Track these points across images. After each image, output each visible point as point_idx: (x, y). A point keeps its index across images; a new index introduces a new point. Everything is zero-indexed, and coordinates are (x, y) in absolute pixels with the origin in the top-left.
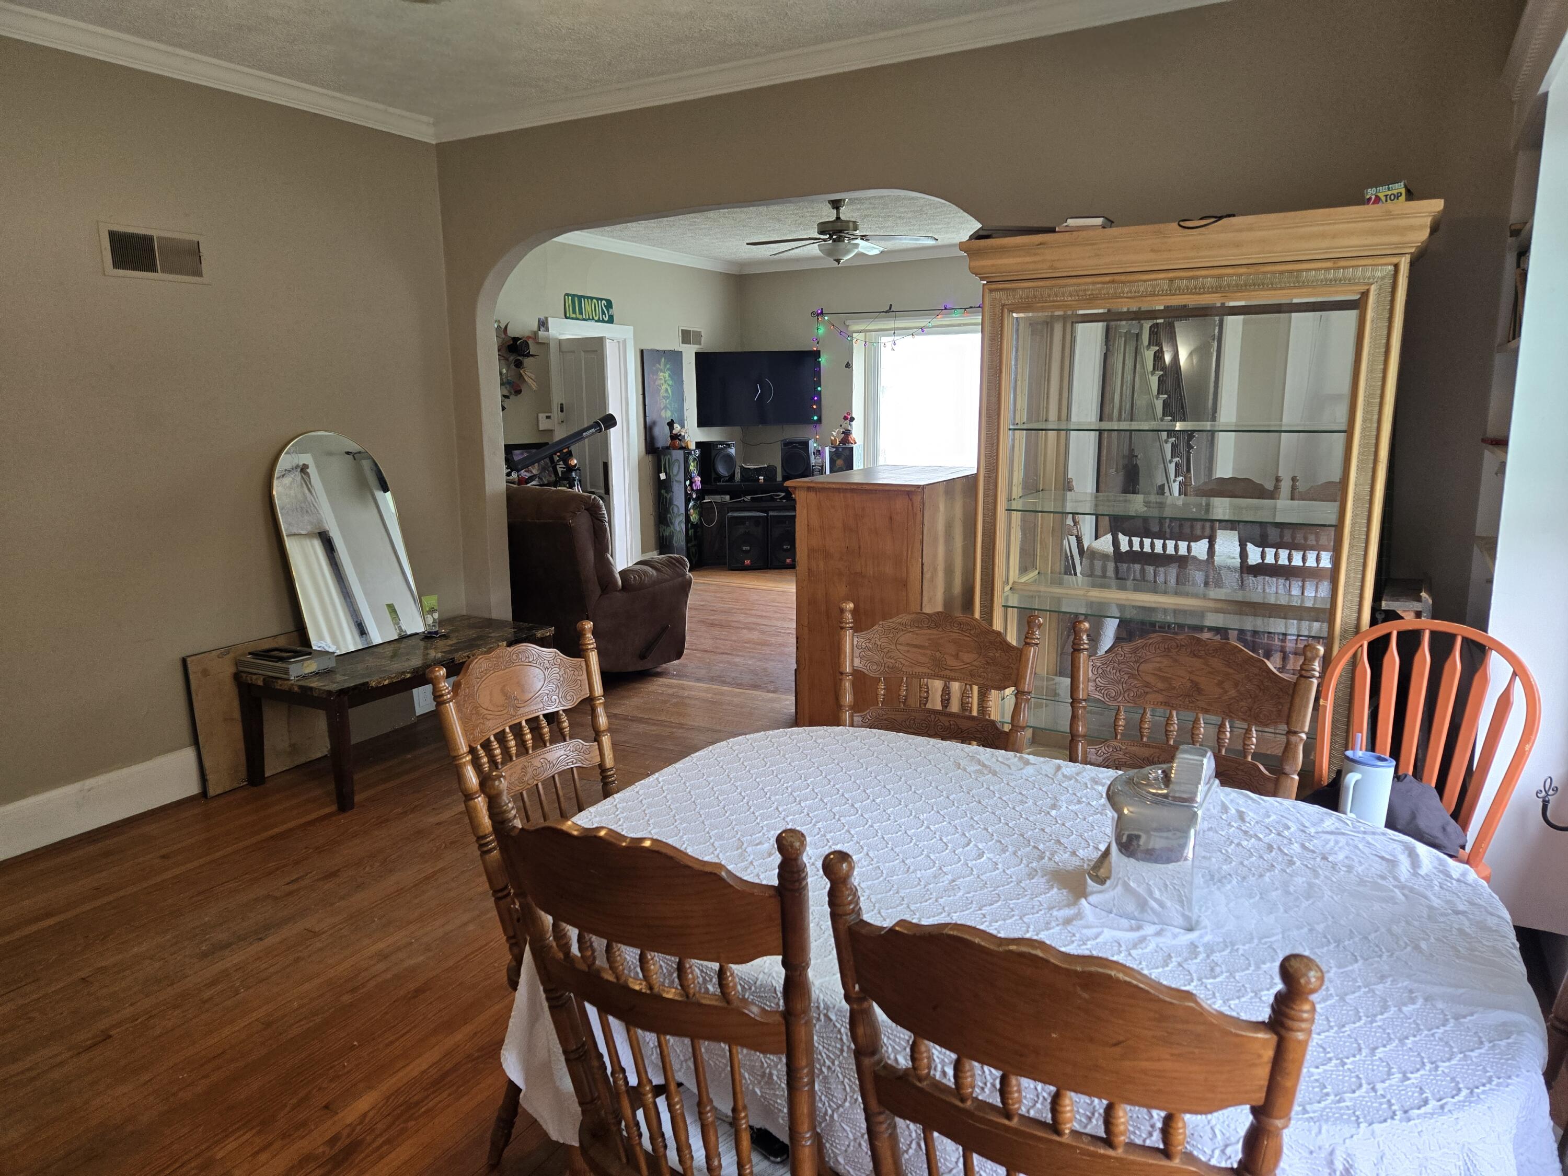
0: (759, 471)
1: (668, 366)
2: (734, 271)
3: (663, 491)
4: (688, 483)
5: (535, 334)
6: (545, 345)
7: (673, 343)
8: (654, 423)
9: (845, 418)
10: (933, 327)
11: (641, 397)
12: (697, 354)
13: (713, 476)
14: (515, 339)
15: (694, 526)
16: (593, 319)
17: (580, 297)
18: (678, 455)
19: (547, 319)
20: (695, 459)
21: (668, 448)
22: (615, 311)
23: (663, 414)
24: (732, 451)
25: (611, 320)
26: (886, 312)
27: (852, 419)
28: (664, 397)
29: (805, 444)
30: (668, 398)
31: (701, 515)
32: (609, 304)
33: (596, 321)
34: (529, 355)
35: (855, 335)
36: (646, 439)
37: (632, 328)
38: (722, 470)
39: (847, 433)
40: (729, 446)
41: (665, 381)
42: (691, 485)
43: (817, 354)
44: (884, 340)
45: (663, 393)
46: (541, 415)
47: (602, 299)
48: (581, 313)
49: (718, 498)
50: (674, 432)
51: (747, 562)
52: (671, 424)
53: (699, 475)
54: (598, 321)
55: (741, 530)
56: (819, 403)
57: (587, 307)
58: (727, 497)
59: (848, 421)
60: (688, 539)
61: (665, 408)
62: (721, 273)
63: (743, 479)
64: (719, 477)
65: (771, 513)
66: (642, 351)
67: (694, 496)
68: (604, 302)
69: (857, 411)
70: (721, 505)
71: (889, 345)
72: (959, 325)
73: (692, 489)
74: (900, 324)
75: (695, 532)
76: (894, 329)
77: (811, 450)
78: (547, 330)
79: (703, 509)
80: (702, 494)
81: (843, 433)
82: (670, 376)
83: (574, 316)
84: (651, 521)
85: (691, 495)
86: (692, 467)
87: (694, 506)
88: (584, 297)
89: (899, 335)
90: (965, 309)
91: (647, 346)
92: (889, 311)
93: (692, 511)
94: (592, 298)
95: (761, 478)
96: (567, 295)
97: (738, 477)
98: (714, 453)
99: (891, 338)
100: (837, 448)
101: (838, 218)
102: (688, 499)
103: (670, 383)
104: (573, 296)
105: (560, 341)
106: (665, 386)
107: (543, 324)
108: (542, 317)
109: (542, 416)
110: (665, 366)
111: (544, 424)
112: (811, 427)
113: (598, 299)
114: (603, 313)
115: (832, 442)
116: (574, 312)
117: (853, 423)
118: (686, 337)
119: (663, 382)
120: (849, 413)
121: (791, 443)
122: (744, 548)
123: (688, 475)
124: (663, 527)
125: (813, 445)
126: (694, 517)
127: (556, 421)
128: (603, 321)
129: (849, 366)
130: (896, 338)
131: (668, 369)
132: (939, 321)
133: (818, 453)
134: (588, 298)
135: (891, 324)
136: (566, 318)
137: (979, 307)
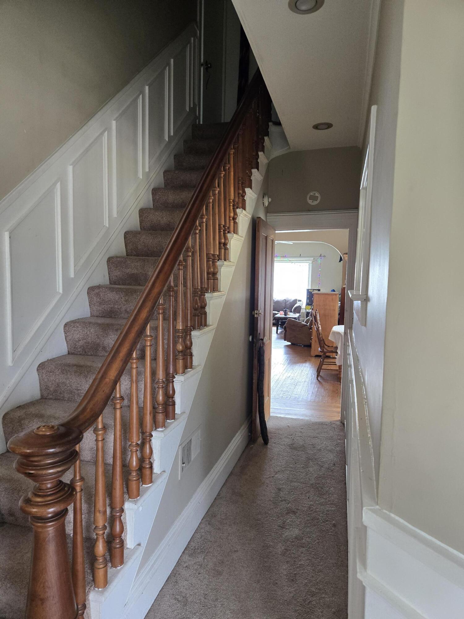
137: (285, 256)
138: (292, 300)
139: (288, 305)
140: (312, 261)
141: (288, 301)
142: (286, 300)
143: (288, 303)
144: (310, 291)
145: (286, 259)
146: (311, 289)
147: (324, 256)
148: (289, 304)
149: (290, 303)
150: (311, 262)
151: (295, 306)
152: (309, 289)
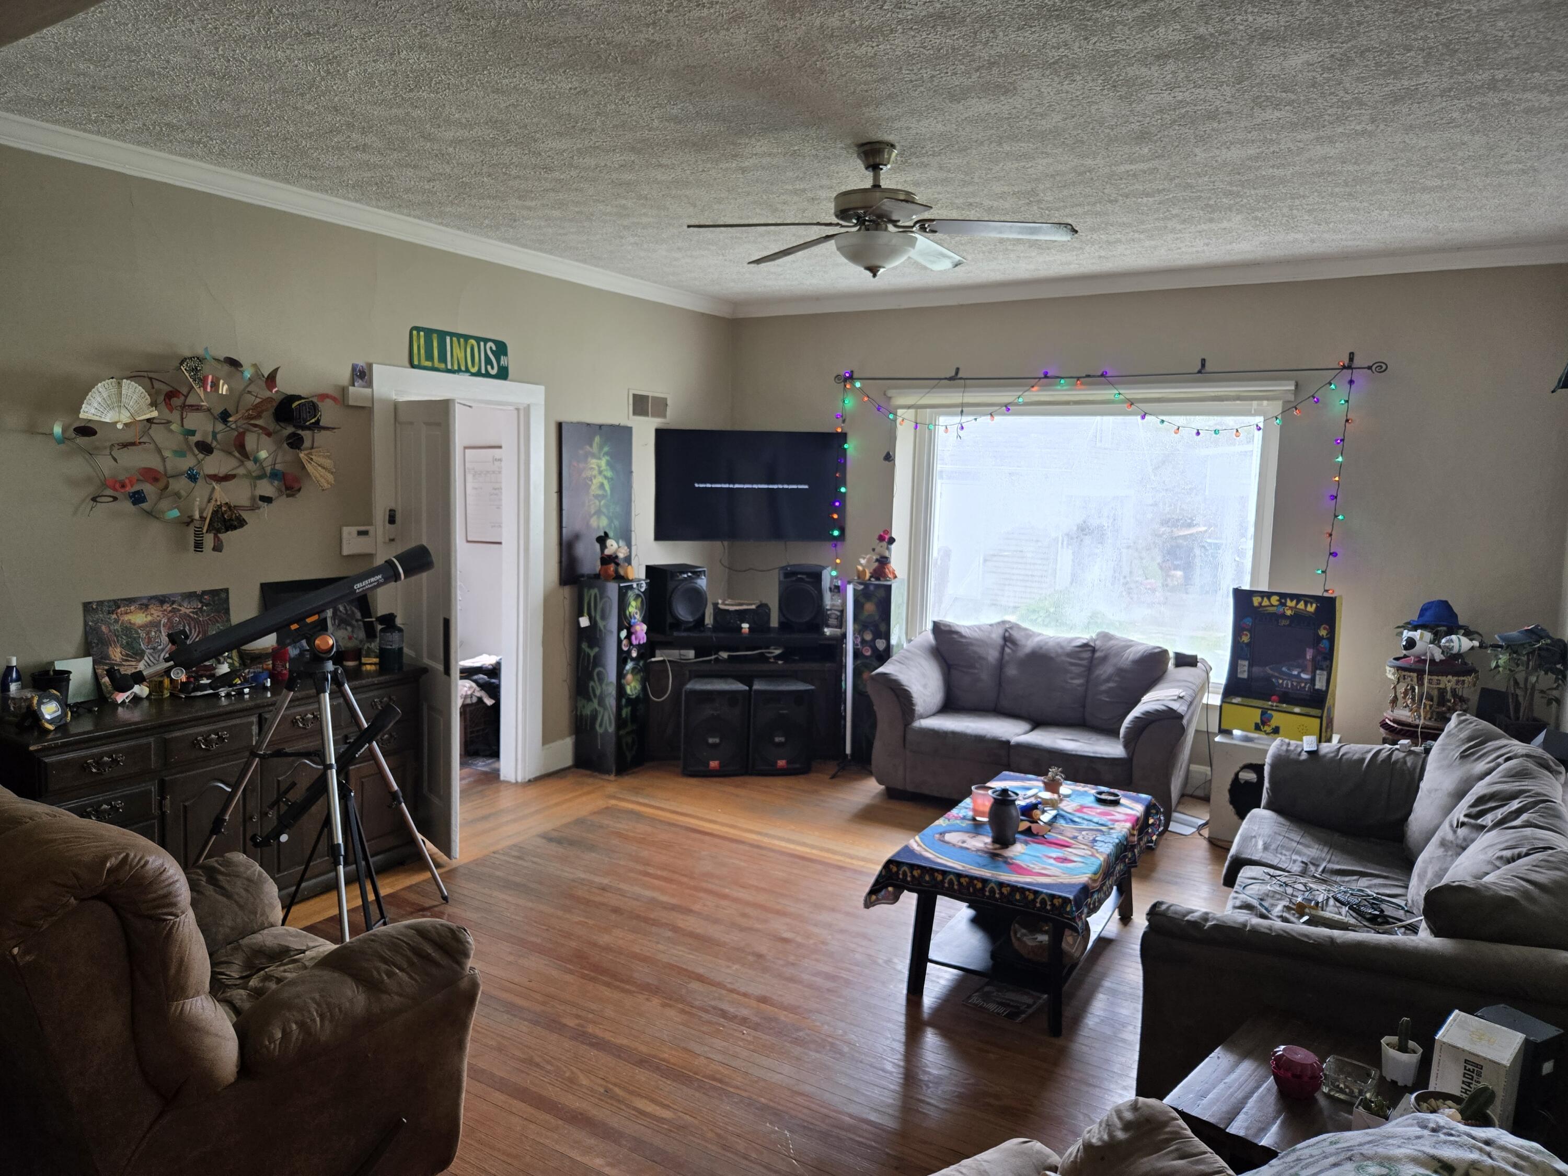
0: (742, 615)
1: (606, 449)
2: (723, 311)
3: (584, 646)
4: (624, 634)
5: (344, 390)
6: (365, 411)
7: (621, 415)
8: (577, 537)
9: (881, 538)
10: (1025, 404)
11: (554, 497)
12: (658, 431)
13: (669, 620)
14: (290, 399)
15: (633, 703)
16: (467, 371)
17: (442, 335)
18: (612, 589)
19: (370, 366)
20: (638, 596)
21: (597, 576)
22: (511, 361)
23: (594, 522)
24: (702, 582)
25: (503, 374)
26: (951, 379)
27: (892, 541)
28: (597, 497)
29: (816, 577)
30: (604, 497)
31: (643, 682)
32: (501, 349)
33: (473, 375)
34: (317, 426)
35: (900, 412)
36: (560, 562)
37: (542, 388)
38: (683, 612)
39: (883, 561)
40: (697, 574)
41: (600, 472)
42: (628, 637)
43: (843, 437)
44: (943, 420)
45: (594, 489)
46: (346, 530)
47: (486, 340)
48: (443, 358)
49: (673, 654)
50: (607, 552)
51: (714, 764)
52: (602, 540)
53: (644, 621)
54: (478, 374)
55: (708, 711)
56: (842, 510)
57: (456, 352)
58: (691, 654)
59: (884, 544)
60: (620, 723)
61: (599, 513)
62: (703, 314)
63: (717, 627)
64: (678, 624)
65: (757, 686)
66: (560, 426)
67: (634, 654)
68: (490, 344)
69: (900, 528)
70: (677, 665)
71: (953, 430)
72: (1067, 403)
73: (631, 644)
74: (971, 397)
75: (633, 712)
76: (963, 405)
77: (826, 583)
78: (370, 384)
79: (649, 673)
80: (647, 650)
81: (877, 560)
82: (608, 463)
83: (429, 364)
84: (563, 692)
85: (629, 652)
86: (634, 608)
87: (633, 669)
88: (452, 335)
89: (969, 414)
90: (1078, 378)
91: (571, 416)
92: (955, 379)
93: (629, 677)
94: (467, 338)
95: (745, 626)
96: (418, 329)
97: (709, 620)
98: (671, 585)
99: (957, 419)
100: (866, 585)
101: (876, 186)
102: (623, 658)
103: (609, 474)
104: (429, 332)
105: (396, 406)
106: (600, 479)
107: (362, 374)
108: (361, 363)
109: (349, 532)
110: (601, 448)
111: (352, 544)
112: (828, 545)
113: (478, 340)
114: (488, 362)
115: (860, 575)
116: (429, 357)
117: (894, 547)
118: (641, 405)
119: (595, 472)
120: (888, 531)
121: (794, 574)
122: (711, 741)
123: (624, 623)
124: (582, 702)
125: (829, 576)
126: (632, 686)
127: (380, 539)
128: (488, 375)
129: (889, 457)
130: (965, 419)
131: (606, 454)
132: (1037, 394)
133: (837, 590)
134: (459, 336)
135: (955, 397)
136: (413, 366)
137: (1102, 375)
138: (1132, 654)
139: (1104, 688)
140: (1286, 402)
141: (1105, 659)
142: (1094, 650)
143: (1106, 670)
144: (1256, 601)
145: (1110, 393)
146: (1268, 595)
147: (1380, 368)
148: (1108, 680)
149: (1121, 672)
150: (1276, 407)
151: (1136, 712)
152: (1251, 593)
